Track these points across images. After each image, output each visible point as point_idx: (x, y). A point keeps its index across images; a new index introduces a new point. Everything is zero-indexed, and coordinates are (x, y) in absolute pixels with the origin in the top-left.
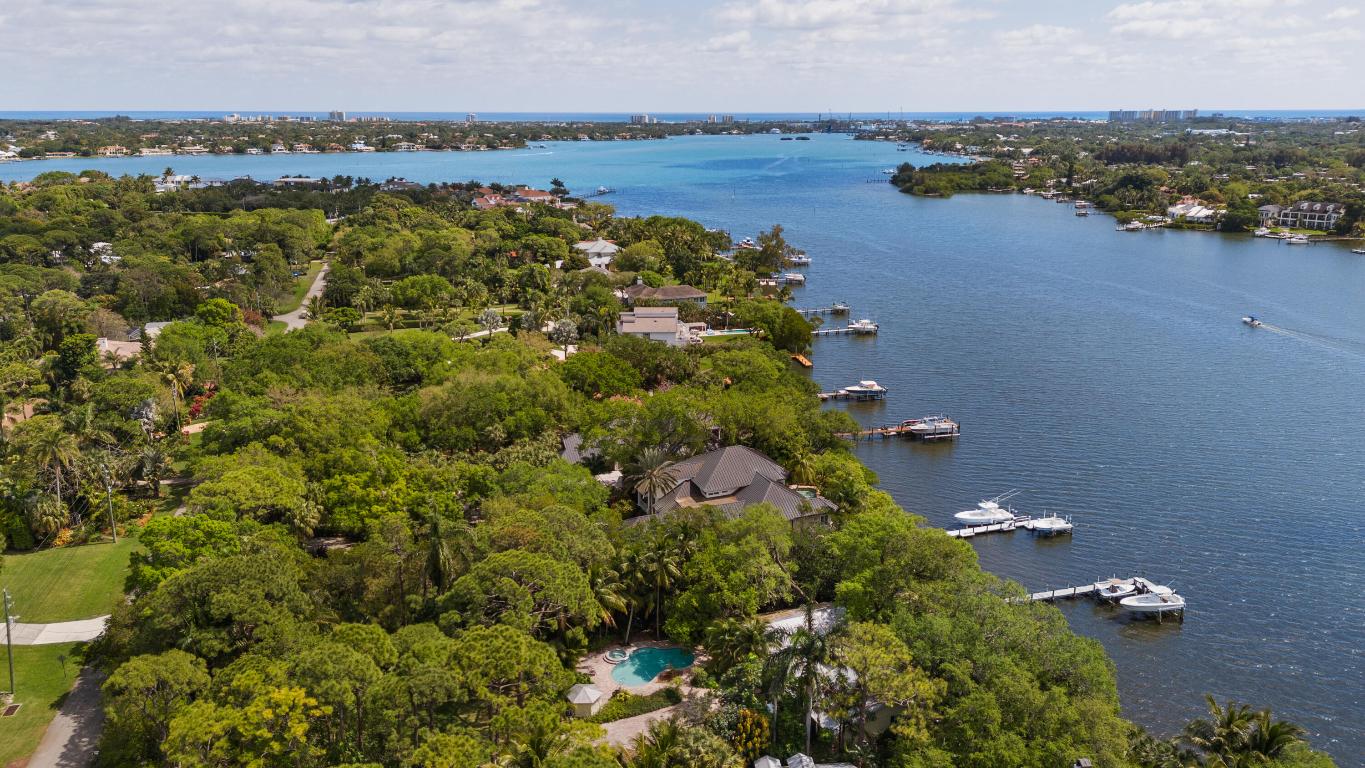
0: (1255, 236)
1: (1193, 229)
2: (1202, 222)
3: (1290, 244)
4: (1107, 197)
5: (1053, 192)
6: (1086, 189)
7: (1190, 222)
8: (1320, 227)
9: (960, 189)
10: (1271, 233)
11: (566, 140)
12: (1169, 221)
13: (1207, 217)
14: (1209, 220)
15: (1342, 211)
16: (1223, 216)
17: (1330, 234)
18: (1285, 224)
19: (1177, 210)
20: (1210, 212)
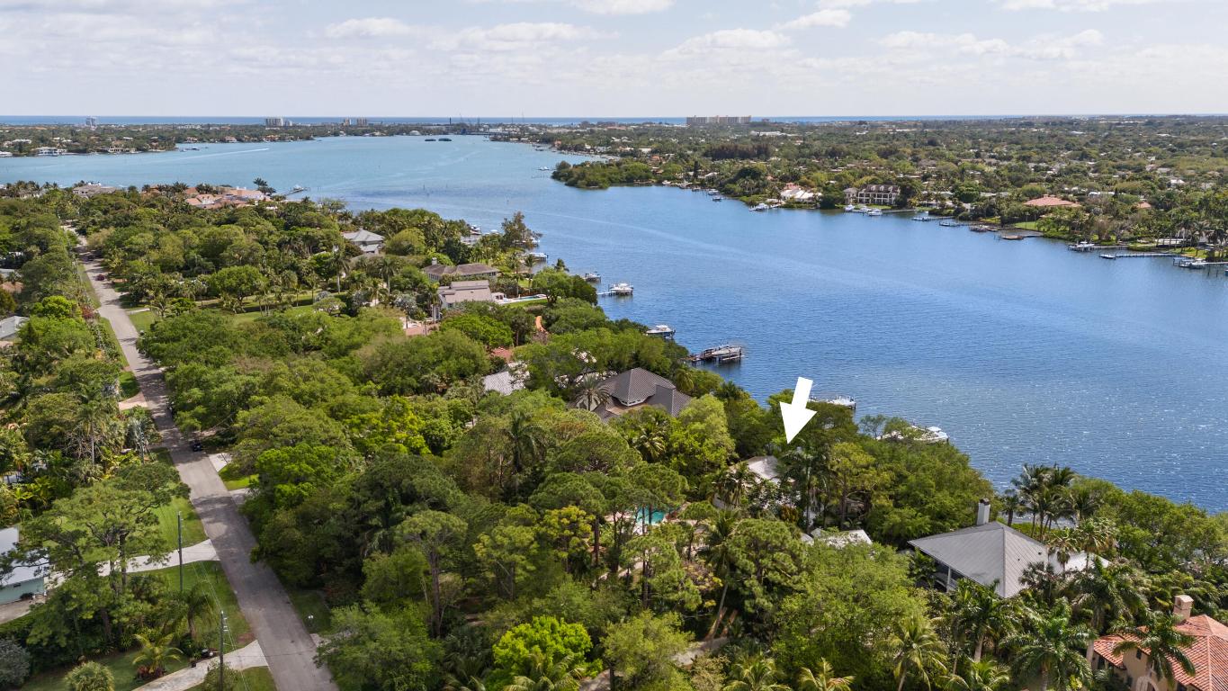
0: (844, 211)
1: (801, 207)
2: (805, 203)
3: (871, 216)
4: (731, 186)
5: (686, 183)
6: (711, 180)
7: (799, 203)
8: (885, 204)
9: (612, 182)
10: (855, 209)
11: (214, 142)
12: (784, 203)
13: (809, 199)
14: (810, 201)
15: (899, 191)
16: (820, 197)
17: (893, 208)
18: (861, 201)
19: (786, 193)
20: (811, 195)
